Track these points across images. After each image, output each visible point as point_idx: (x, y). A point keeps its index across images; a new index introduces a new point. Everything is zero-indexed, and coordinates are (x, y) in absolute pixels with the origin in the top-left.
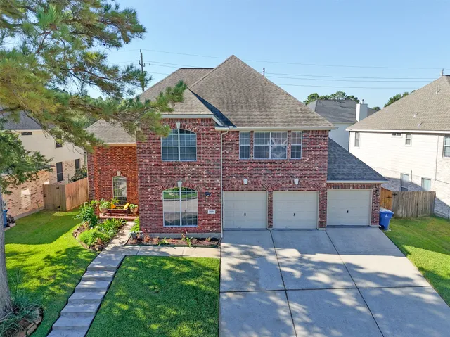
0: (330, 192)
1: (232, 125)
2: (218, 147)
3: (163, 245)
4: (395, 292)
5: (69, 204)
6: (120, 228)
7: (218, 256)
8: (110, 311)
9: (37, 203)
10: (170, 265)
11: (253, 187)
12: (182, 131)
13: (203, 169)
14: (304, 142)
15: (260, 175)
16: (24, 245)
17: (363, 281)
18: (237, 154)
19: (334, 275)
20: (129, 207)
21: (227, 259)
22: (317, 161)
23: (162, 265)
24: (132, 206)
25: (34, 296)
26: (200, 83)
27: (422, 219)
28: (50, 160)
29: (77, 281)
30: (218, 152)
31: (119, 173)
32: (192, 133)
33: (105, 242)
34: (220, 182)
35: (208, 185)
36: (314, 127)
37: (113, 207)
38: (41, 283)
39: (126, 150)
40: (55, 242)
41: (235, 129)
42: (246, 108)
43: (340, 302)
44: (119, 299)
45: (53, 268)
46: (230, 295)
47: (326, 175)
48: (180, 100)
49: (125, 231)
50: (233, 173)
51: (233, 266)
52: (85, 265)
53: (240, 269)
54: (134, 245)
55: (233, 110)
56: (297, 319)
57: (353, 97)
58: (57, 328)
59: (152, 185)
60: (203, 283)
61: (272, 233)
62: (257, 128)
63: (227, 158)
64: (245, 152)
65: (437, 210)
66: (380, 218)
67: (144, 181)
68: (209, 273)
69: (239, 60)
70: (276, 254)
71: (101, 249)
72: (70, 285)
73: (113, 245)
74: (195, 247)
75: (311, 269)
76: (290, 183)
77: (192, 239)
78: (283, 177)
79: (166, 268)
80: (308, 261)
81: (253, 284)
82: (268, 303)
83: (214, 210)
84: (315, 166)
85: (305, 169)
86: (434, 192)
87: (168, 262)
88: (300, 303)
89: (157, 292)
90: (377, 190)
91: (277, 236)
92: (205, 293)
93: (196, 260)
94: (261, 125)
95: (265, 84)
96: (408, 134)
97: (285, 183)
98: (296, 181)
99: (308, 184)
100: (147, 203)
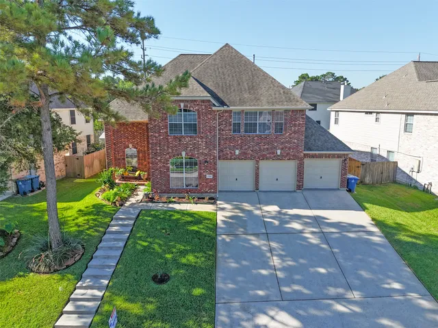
0: (307, 161)
1: (226, 105)
2: (215, 124)
3: (170, 202)
4: (352, 235)
5: (87, 172)
6: (134, 190)
7: (215, 210)
8: (135, 246)
9: (60, 171)
10: (177, 216)
11: (244, 156)
12: (185, 110)
13: (202, 142)
14: (286, 119)
15: (249, 147)
17: (327, 228)
18: (230, 130)
19: (306, 224)
20: (140, 174)
21: (222, 213)
22: (296, 136)
23: (171, 216)
24: (142, 173)
25: (76, 236)
27: (386, 185)
28: (80, 134)
29: (106, 226)
30: (215, 127)
31: (131, 146)
32: (194, 112)
33: (123, 200)
34: (216, 153)
35: (206, 155)
36: (293, 107)
37: (126, 174)
38: (78, 228)
39: (136, 127)
41: (228, 109)
42: (238, 90)
43: (309, 242)
44: (140, 238)
45: (86, 218)
46: (224, 236)
47: (303, 147)
48: (186, 86)
49: (139, 193)
50: (227, 145)
51: (226, 217)
52: (111, 216)
53: (232, 219)
54: (147, 202)
55: (227, 92)
56: (274, 253)
58: (96, 257)
59: (161, 155)
60: (203, 228)
61: (258, 193)
62: (247, 108)
63: (222, 133)
64: (237, 128)
65: (399, 177)
66: (348, 182)
67: (155, 151)
68: (209, 222)
69: (232, 48)
70: (261, 209)
71: (121, 205)
72: (101, 229)
73: (131, 203)
74: (197, 204)
75: (287, 219)
77: (194, 198)
78: (267, 148)
79: (174, 218)
80: (285, 214)
81: (242, 230)
82: (249, 246)
83: (212, 175)
84: (295, 139)
85: (287, 142)
86: (397, 162)
87: (175, 214)
88: (277, 242)
89: (169, 234)
90: (345, 160)
91: (262, 196)
92: (205, 235)
94: (250, 106)
95: (255, 70)
96: (378, 113)
97: (269, 154)
98: (279, 152)
99: (288, 154)
100: (157, 170)
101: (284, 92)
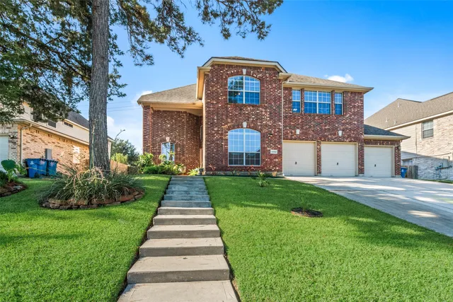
11: (304, 137)
13: (266, 112)
14: (345, 100)
15: (310, 127)
18: (290, 108)
22: (356, 117)
30: (280, 97)
31: (168, 139)
34: (281, 125)
35: (271, 127)
47: (363, 129)
50: (287, 124)
59: (218, 125)
64: (296, 107)
67: (211, 121)
76: (335, 134)
78: (329, 129)
83: (276, 151)
84: (355, 121)
85: (347, 123)
86: (418, 167)
90: (398, 146)
97: (331, 135)
98: (340, 133)
99: (349, 136)
100: (213, 142)
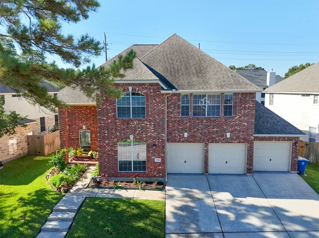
0: (257, 144)
1: (175, 88)
2: (164, 107)
3: (118, 188)
5: (47, 150)
6: (83, 172)
7: (164, 198)
9: (22, 149)
10: (123, 207)
11: (192, 139)
12: (133, 94)
13: (151, 125)
14: (235, 103)
15: (198, 130)
16: (6, 186)
17: (290, 224)
18: (179, 113)
19: (264, 218)
20: (92, 154)
22: (246, 119)
23: (116, 206)
24: (94, 153)
26: (149, 55)
29: (43, 221)
30: (163, 111)
31: (84, 127)
32: (142, 95)
33: (70, 185)
34: (165, 136)
35: (155, 138)
36: (243, 90)
37: (79, 154)
38: (13, 223)
39: (90, 109)
40: (31, 184)
41: (177, 92)
42: (186, 74)
46: (174, 236)
47: (253, 130)
48: (131, 67)
49: (88, 174)
50: (176, 128)
51: (176, 208)
52: (52, 206)
53: (182, 211)
54: (93, 187)
55: (176, 76)
57: (261, 68)
59: (109, 138)
60: (150, 225)
61: (208, 178)
62: (195, 91)
63: (170, 116)
64: (185, 111)
66: (298, 165)
67: (103, 135)
68: (156, 215)
69: (180, 38)
70: (212, 197)
71: (67, 191)
72: (37, 225)
73: (77, 187)
74: (144, 190)
75: (244, 212)
76: (223, 136)
77: (142, 183)
78: (217, 131)
79: (119, 209)
80: (240, 204)
83: (160, 159)
84: (245, 122)
85: (236, 125)
87: (121, 204)
89: (111, 233)
90: (296, 143)
91: (213, 181)
92: (152, 235)
93: (145, 203)
94: (199, 89)
95: (201, 55)
96: (315, 95)
97: (218, 136)
98: (228, 135)
99: (238, 137)
100: (105, 153)
101: (232, 76)
